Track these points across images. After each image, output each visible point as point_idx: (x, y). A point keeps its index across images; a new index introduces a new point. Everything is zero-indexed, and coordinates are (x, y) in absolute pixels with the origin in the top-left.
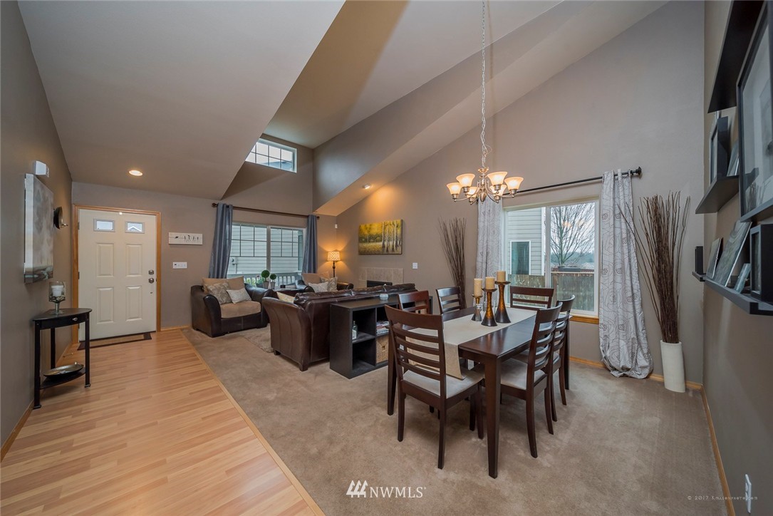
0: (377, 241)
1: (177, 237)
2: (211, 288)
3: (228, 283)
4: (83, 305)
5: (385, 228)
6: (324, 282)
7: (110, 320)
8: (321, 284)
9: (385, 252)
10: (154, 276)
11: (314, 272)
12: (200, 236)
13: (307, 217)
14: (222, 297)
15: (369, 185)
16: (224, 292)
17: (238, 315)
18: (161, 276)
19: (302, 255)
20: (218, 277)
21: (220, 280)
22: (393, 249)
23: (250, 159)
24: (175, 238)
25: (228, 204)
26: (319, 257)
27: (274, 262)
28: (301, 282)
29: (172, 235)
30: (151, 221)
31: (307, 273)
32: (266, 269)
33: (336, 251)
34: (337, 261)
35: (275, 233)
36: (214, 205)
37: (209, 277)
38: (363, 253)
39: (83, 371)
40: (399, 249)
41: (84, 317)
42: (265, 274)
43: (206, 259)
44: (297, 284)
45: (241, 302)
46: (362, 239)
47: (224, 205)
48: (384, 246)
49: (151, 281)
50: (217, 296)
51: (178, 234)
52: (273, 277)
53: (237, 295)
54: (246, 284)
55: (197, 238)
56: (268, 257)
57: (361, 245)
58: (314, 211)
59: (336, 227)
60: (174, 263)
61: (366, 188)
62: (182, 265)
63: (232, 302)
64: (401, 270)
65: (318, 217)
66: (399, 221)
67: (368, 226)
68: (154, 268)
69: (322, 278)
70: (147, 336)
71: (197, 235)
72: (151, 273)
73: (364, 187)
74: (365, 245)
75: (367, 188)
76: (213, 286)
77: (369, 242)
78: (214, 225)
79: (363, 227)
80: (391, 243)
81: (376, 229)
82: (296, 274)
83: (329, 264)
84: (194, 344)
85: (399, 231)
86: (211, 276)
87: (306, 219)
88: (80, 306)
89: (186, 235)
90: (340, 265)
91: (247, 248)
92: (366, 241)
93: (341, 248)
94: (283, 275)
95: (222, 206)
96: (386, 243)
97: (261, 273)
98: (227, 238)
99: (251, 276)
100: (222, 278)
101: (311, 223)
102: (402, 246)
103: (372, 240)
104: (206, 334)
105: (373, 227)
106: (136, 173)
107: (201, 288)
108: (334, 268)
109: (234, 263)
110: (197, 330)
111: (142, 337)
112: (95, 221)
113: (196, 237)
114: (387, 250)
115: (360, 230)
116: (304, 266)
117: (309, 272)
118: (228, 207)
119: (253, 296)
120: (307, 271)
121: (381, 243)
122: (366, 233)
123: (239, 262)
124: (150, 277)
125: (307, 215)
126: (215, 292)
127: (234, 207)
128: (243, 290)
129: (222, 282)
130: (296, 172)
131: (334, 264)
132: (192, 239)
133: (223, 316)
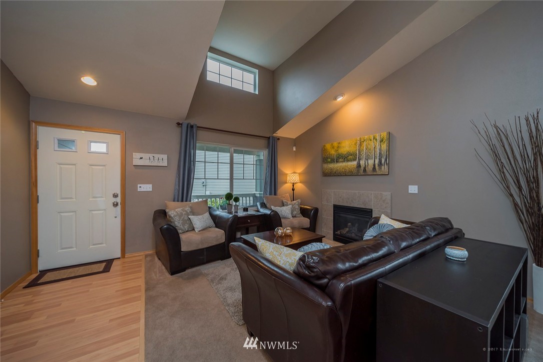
0: (348, 161)
1: (141, 158)
3: (191, 207)
5: (361, 145)
6: (287, 205)
7: (72, 247)
8: (284, 208)
9: (361, 172)
10: (119, 200)
11: (275, 195)
12: (165, 157)
13: (269, 138)
14: (183, 224)
15: (342, 95)
16: (186, 218)
17: (201, 247)
18: (126, 200)
19: (263, 177)
20: (182, 201)
21: (184, 203)
22: (374, 168)
24: (139, 159)
25: (192, 124)
26: (280, 178)
27: (236, 184)
28: (264, 205)
29: (136, 156)
30: (116, 140)
31: (268, 195)
32: (229, 191)
33: (295, 173)
34: (296, 183)
35: (238, 158)
36: (178, 124)
37: (174, 201)
38: (327, 174)
40: (385, 169)
42: (229, 196)
43: (171, 181)
44: (259, 207)
45: (203, 230)
46: (326, 159)
47: (188, 125)
48: (359, 166)
49: (115, 205)
50: (178, 223)
51: (142, 155)
52: (236, 199)
53: (200, 221)
54: (210, 208)
55: (162, 160)
56: (231, 179)
57: (325, 166)
58: (274, 133)
59: (294, 149)
60: (139, 185)
61: (338, 100)
62: (147, 188)
63: (194, 230)
64: (387, 195)
65: (278, 139)
66: (384, 134)
67: (335, 144)
68: (118, 191)
69: (284, 201)
70: (108, 264)
71: (161, 156)
72: (115, 196)
73: (335, 99)
74: (332, 166)
75: (340, 99)
76: (175, 211)
77: (337, 162)
78: (178, 147)
79: (328, 146)
80: (371, 162)
81: (347, 147)
82: (254, 196)
83: (287, 187)
85: (384, 146)
86: (176, 199)
87: (267, 140)
89: (151, 155)
90: (300, 187)
91: (211, 170)
92: (333, 161)
93: (300, 169)
95: (186, 126)
96: (362, 163)
97: (224, 195)
98: (192, 160)
100: (186, 201)
101: (272, 144)
102: (388, 165)
103: (341, 160)
105: (343, 145)
106: (89, 81)
107: (164, 213)
108: (293, 190)
109: (204, 184)
110: (159, 259)
113: (161, 158)
114: (365, 170)
115: (324, 150)
116: (265, 189)
117: (270, 194)
118: (192, 127)
119: (217, 221)
120: (268, 193)
121: (355, 163)
122: (333, 152)
123: (207, 184)
124: (114, 200)
125: (268, 136)
126: (177, 218)
127: (198, 127)
128: (207, 215)
129: (185, 207)
130: (257, 93)
131: (293, 185)
132: (156, 161)
133: (184, 248)
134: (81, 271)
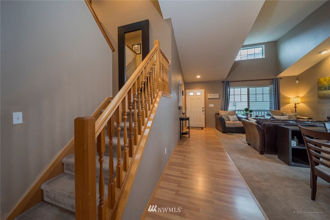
2: (222, 114)
3: (229, 113)
4: (188, 116)
7: (193, 122)
8: (283, 117)
10: (204, 109)
11: (279, 110)
12: (218, 94)
13: (273, 79)
14: (226, 118)
15: (326, 50)
16: (227, 116)
17: (233, 126)
18: (206, 109)
20: (225, 110)
21: (225, 111)
23: (238, 58)
24: (210, 96)
25: (228, 81)
26: (283, 101)
27: (251, 104)
28: (269, 115)
29: (209, 95)
30: (203, 91)
31: (273, 110)
32: (247, 108)
33: (298, 97)
34: (298, 104)
35: (252, 90)
36: (223, 82)
37: (222, 110)
38: (322, 97)
39: (188, 133)
41: (188, 119)
42: (247, 110)
43: (220, 103)
45: (234, 121)
46: (321, 88)
47: (226, 81)
49: (203, 111)
52: (251, 111)
53: (232, 118)
54: (237, 114)
55: (217, 96)
56: (249, 102)
57: (320, 92)
58: (277, 76)
59: (297, 82)
60: (209, 105)
62: (212, 105)
63: (230, 121)
65: (281, 78)
68: (204, 107)
69: (284, 113)
70: (202, 128)
71: (217, 94)
72: (203, 108)
73: (319, 53)
74: (325, 92)
75: (324, 52)
77: (329, 89)
78: (223, 90)
79: (322, 80)
82: (265, 111)
84: (216, 134)
87: (272, 80)
88: (187, 116)
89: (213, 95)
90: (301, 105)
91: (237, 98)
92: (325, 89)
94: (256, 111)
95: (226, 82)
97: (244, 109)
98: (228, 94)
99: (241, 111)
101: (276, 83)
104: (220, 131)
106: (198, 77)
107: (218, 114)
108: (295, 107)
109: (234, 105)
110: (217, 130)
111: (201, 128)
112: (189, 93)
115: (319, 82)
117: (276, 109)
118: (228, 82)
119: (239, 119)
120: (273, 108)
122: (325, 84)
123: (237, 104)
124: (203, 109)
125: (273, 78)
126: (224, 116)
127: (231, 81)
128: (235, 116)
129: (227, 112)
130: (264, 57)
131: (295, 105)
132: (215, 96)
133: (226, 125)
134: (196, 128)
